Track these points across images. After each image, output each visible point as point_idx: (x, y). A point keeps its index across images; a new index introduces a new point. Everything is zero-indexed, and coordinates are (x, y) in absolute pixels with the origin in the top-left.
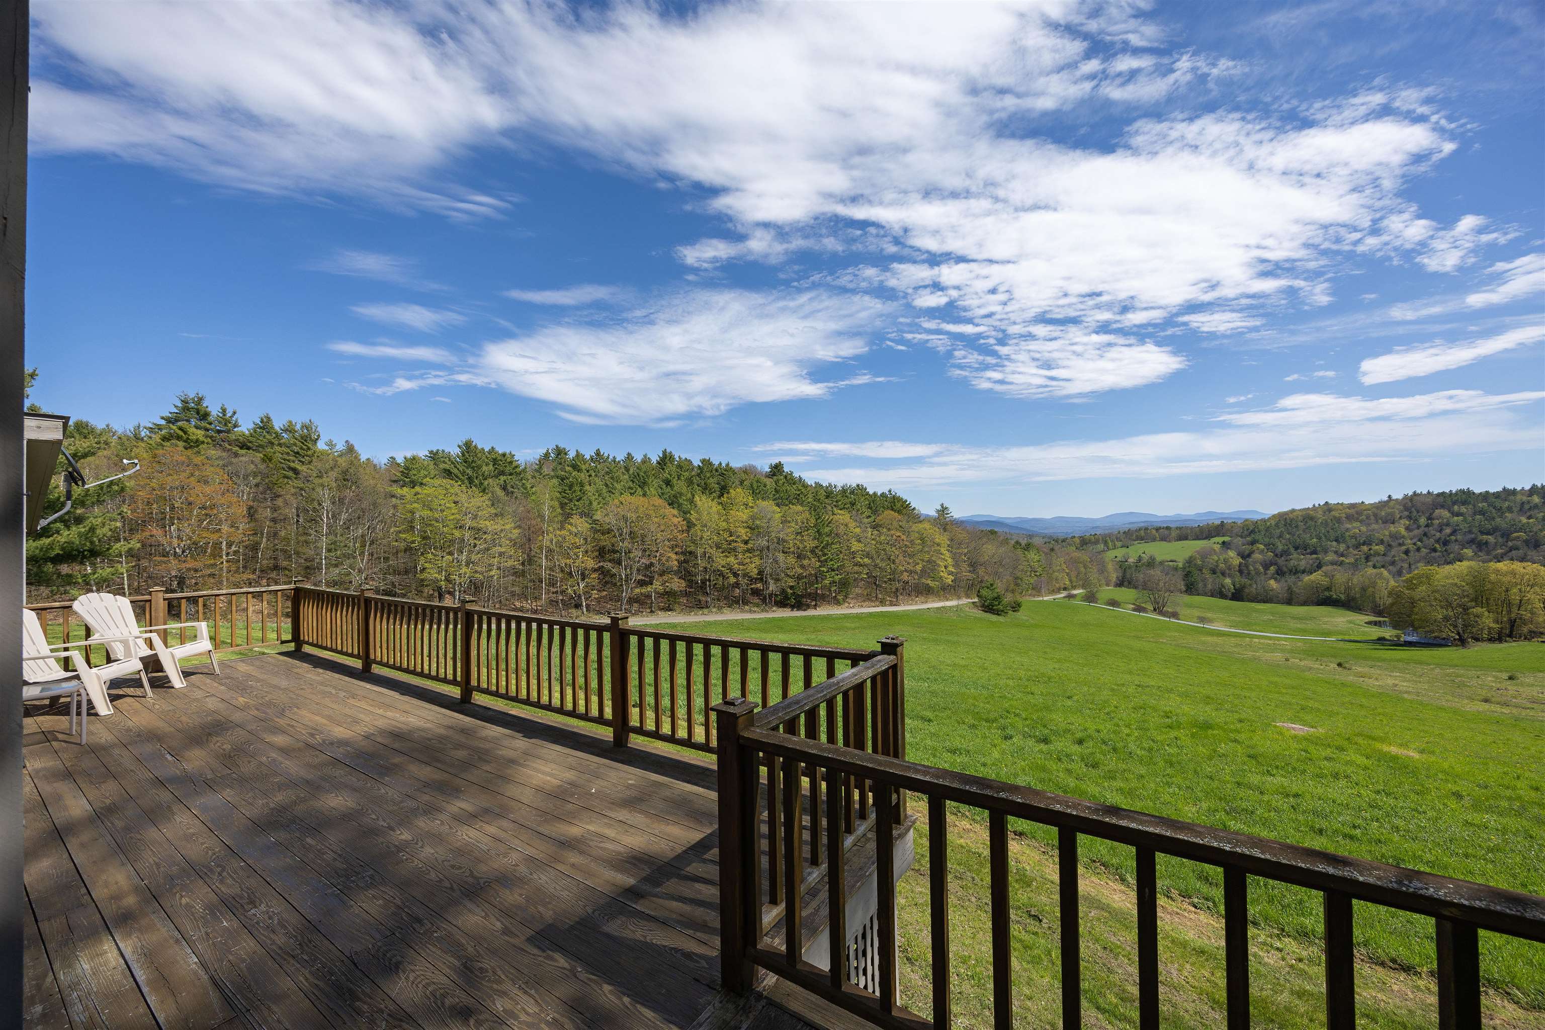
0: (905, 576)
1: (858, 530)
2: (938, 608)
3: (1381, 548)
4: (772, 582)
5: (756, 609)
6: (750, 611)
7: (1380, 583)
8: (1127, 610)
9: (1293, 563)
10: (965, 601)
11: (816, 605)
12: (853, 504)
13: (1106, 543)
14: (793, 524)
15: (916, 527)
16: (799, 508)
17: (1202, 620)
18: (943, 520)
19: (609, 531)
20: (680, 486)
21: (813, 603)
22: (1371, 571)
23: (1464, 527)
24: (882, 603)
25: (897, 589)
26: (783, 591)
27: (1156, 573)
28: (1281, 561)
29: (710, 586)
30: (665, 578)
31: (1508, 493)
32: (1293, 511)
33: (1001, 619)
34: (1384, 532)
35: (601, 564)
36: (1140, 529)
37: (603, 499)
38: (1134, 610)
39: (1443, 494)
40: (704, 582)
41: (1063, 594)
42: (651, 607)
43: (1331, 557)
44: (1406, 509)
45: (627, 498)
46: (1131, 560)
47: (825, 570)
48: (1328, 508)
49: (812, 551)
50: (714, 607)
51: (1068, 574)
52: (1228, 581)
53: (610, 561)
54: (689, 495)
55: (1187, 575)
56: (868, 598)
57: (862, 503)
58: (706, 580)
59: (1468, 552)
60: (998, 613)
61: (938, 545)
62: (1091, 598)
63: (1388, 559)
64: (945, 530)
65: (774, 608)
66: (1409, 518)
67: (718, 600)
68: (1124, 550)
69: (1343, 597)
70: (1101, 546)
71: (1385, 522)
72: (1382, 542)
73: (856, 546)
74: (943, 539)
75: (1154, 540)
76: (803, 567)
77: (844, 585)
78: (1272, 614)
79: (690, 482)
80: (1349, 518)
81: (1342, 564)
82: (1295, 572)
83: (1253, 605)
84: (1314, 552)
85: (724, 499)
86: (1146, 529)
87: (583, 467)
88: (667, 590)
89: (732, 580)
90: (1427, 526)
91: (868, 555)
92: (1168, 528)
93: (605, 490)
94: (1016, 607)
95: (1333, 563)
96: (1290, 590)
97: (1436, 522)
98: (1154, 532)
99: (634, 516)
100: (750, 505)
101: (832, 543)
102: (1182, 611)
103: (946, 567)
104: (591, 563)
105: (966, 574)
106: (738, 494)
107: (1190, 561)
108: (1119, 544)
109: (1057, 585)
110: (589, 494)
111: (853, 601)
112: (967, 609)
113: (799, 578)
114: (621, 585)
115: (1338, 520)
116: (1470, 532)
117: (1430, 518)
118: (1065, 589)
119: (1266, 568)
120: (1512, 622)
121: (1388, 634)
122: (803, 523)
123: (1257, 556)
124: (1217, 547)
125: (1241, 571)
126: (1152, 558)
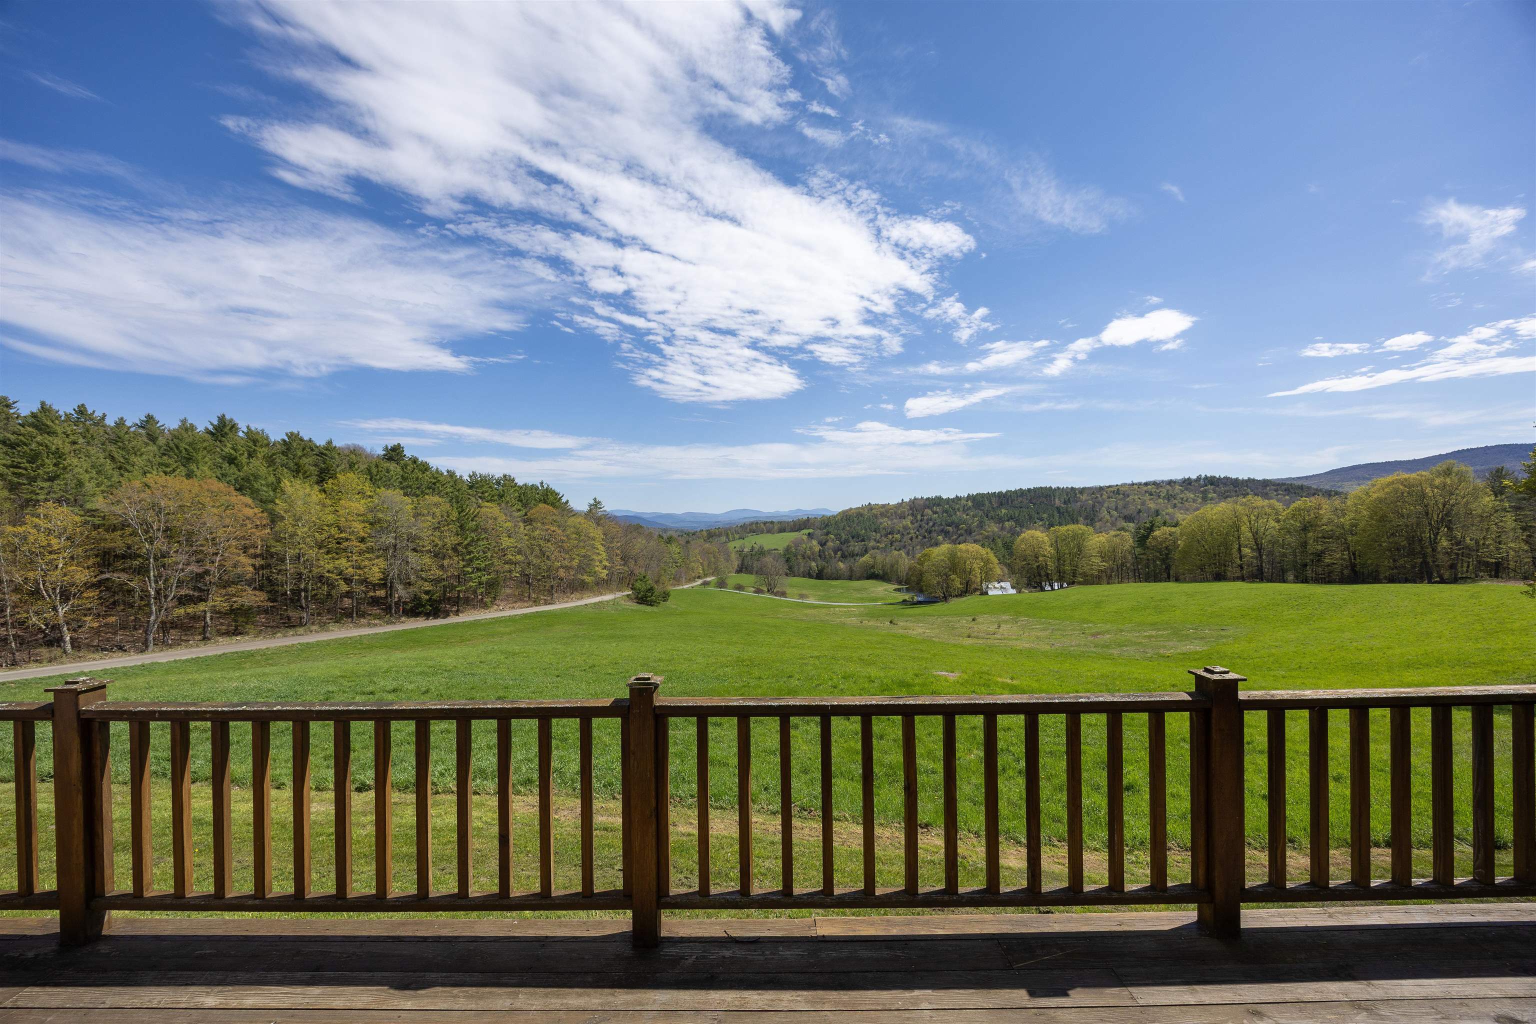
0: (561, 573)
1: (509, 524)
2: (595, 604)
3: (898, 536)
4: (400, 587)
5: (377, 621)
6: (369, 625)
7: (901, 562)
8: (749, 593)
9: (851, 548)
10: (619, 594)
11: (458, 611)
12: (500, 496)
13: (727, 535)
14: (430, 518)
15: (571, 521)
16: (436, 499)
17: (802, 596)
18: (595, 515)
19: (122, 526)
20: (258, 465)
21: (454, 609)
22: (897, 553)
23: (938, 520)
24: (536, 602)
25: (552, 587)
26: (416, 598)
27: (766, 559)
28: (844, 547)
29: (306, 597)
30: (232, 590)
31: (958, 498)
32: (851, 509)
33: (654, 609)
34: (900, 524)
35: (106, 576)
36: (751, 524)
37: (108, 479)
38: (756, 592)
39: (928, 499)
40: (296, 592)
41: (699, 582)
42: (204, 633)
43: (872, 543)
44: (911, 509)
45: (156, 478)
46: (747, 550)
47: (470, 570)
48: (870, 507)
49: (455, 549)
50: (313, 624)
51: (700, 564)
52: (813, 564)
53: (123, 571)
54: (272, 479)
55: (788, 560)
56: (520, 598)
57: (511, 496)
58: (300, 591)
59: (943, 538)
60: (651, 604)
61: (593, 539)
62: (723, 584)
63: (902, 544)
64: (598, 525)
65: (403, 619)
66: (913, 515)
67: (319, 614)
68: (740, 542)
69: (881, 572)
70: (723, 539)
71: (899, 518)
72: (899, 532)
73: (506, 542)
74: (597, 534)
76: (442, 567)
77: (492, 587)
78: (842, 588)
79: (270, 461)
80: (882, 515)
81: (878, 548)
82: (853, 555)
83: (830, 582)
84: (863, 540)
85: (329, 484)
86: (756, 523)
87: (59, 430)
88: (235, 606)
89: (344, 588)
90: (921, 520)
91: (519, 552)
92: (771, 522)
93: (109, 465)
94: (666, 596)
95: (873, 548)
96: (852, 570)
97: (925, 518)
98: (762, 525)
99: (173, 506)
100: (369, 493)
101: (478, 540)
102: (789, 591)
103: (601, 562)
104: (82, 576)
105: (619, 567)
106: (349, 479)
107: (788, 550)
108: (737, 536)
109: (693, 575)
110: (76, 470)
111: (502, 604)
112: (623, 602)
113: (437, 581)
114: (148, 605)
115: (876, 516)
116: (941, 525)
117: (922, 516)
118: (700, 577)
119: (836, 553)
120: (967, 583)
121: (907, 597)
122: (442, 516)
123: (830, 544)
124: (805, 537)
125: (820, 556)
126: (761, 548)
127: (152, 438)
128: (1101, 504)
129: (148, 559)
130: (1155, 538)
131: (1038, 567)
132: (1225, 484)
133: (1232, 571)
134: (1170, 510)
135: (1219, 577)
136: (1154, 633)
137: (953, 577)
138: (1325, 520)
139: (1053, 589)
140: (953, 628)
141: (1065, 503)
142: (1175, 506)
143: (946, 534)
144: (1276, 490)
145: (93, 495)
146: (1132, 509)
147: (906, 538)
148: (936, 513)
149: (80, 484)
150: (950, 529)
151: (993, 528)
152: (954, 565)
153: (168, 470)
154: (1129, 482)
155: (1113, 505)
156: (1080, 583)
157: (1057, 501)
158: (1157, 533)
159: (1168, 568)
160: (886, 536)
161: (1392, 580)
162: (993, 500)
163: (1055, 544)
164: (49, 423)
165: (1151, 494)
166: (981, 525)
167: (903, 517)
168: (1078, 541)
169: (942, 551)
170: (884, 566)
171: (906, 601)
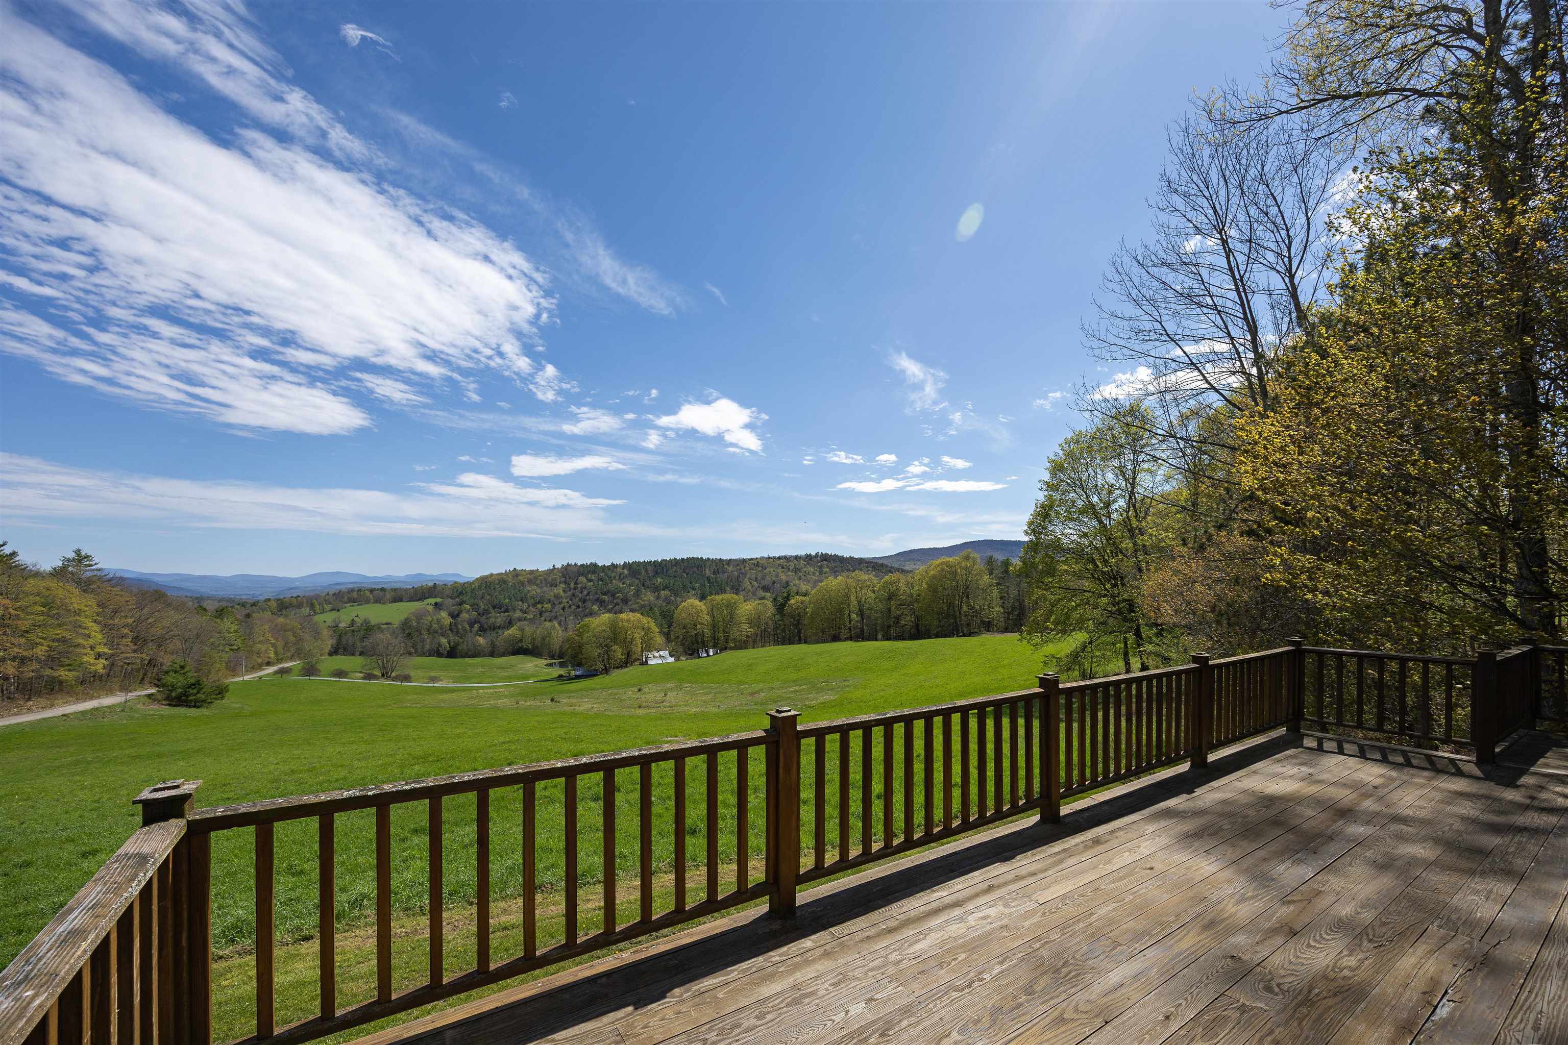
3: (548, 606)
7: (554, 634)
8: (354, 680)
9: (492, 620)
10: (134, 695)
13: (312, 606)
17: (431, 679)
18: (79, 574)
22: (548, 624)
23: (593, 589)
27: (375, 636)
28: (483, 619)
31: (614, 566)
32: (492, 575)
33: (201, 712)
34: (550, 593)
36: (352, 590)
38: (364, 678)
39: (582, 565)
41: (270, 669)
43: (518, 614)
44: (564, 576)
46: (346, 624)
48: (516, 573)
51: (273, 645)
52: (444, 641)
55: (407, 636)
59: (596, 607)
60: (194, 706)
61: (78, 614)
62: (310, 670)
63: (553, 614)
66: (565, 583)
68: (334, 615)
69: (530, 646)
70: (306, 610)
71: (551, 586)
72: (549, 601)
74: (86, 605)
75: (368, 602)
78: (483, 666)
80: (530, 582)
81: (525, 619)
82: (494, 628)
83: (466, 660)
84: (507, 611)
86: (360, 590)
90: (575, 589)
92: (383, 590)
94: (220, 692)
95: (520, 620)
96: (493, 645)
97: (579, 586)
98: (368, 593)
102: (412, 674)
103: (94, 648)
105: (128, 654)
107: (406, 624)
109: (260, 660)
112: (140, 705)
115: (523, 584)
116: (596, 593)
117: (576, 583)
118: (271, 664)
119: (472, 626)
120: (628, 653)
123: (465, 616)
124: (430, 608)
125: (451, 630)
126: (367, 621)
128: (744, 574)
130: (791, 606)
131: (696, 634)
132: (834, 560)
133: (844, 632)
134: (797, 582)
135: (836, 638)
136: (797, 688)
137: (614, 647)
139: (708, 656)
140: (621, 700)
141: (714, 573)
142: (800, 578)
143: (601, 603)
144: (871, 567)
146: (768, 581)
147: (558, 608)
148: (590, 581)
150: (606, 598)
151: (649, 597)
152: (616, 635)
154: (766, 556)
155: (753, 576)
156: (732, 649)
157: (707, 571)
158: (792, 602)
159: (799, 632)
160: (534, 605)
162: (649, 568)
163: (711, 613)
165: (783, 568)
166: (637, 594)
167: (554, 585)
168: (731, 607)
169: (601, 621)
170: (533, 639)
171: (560, 676)
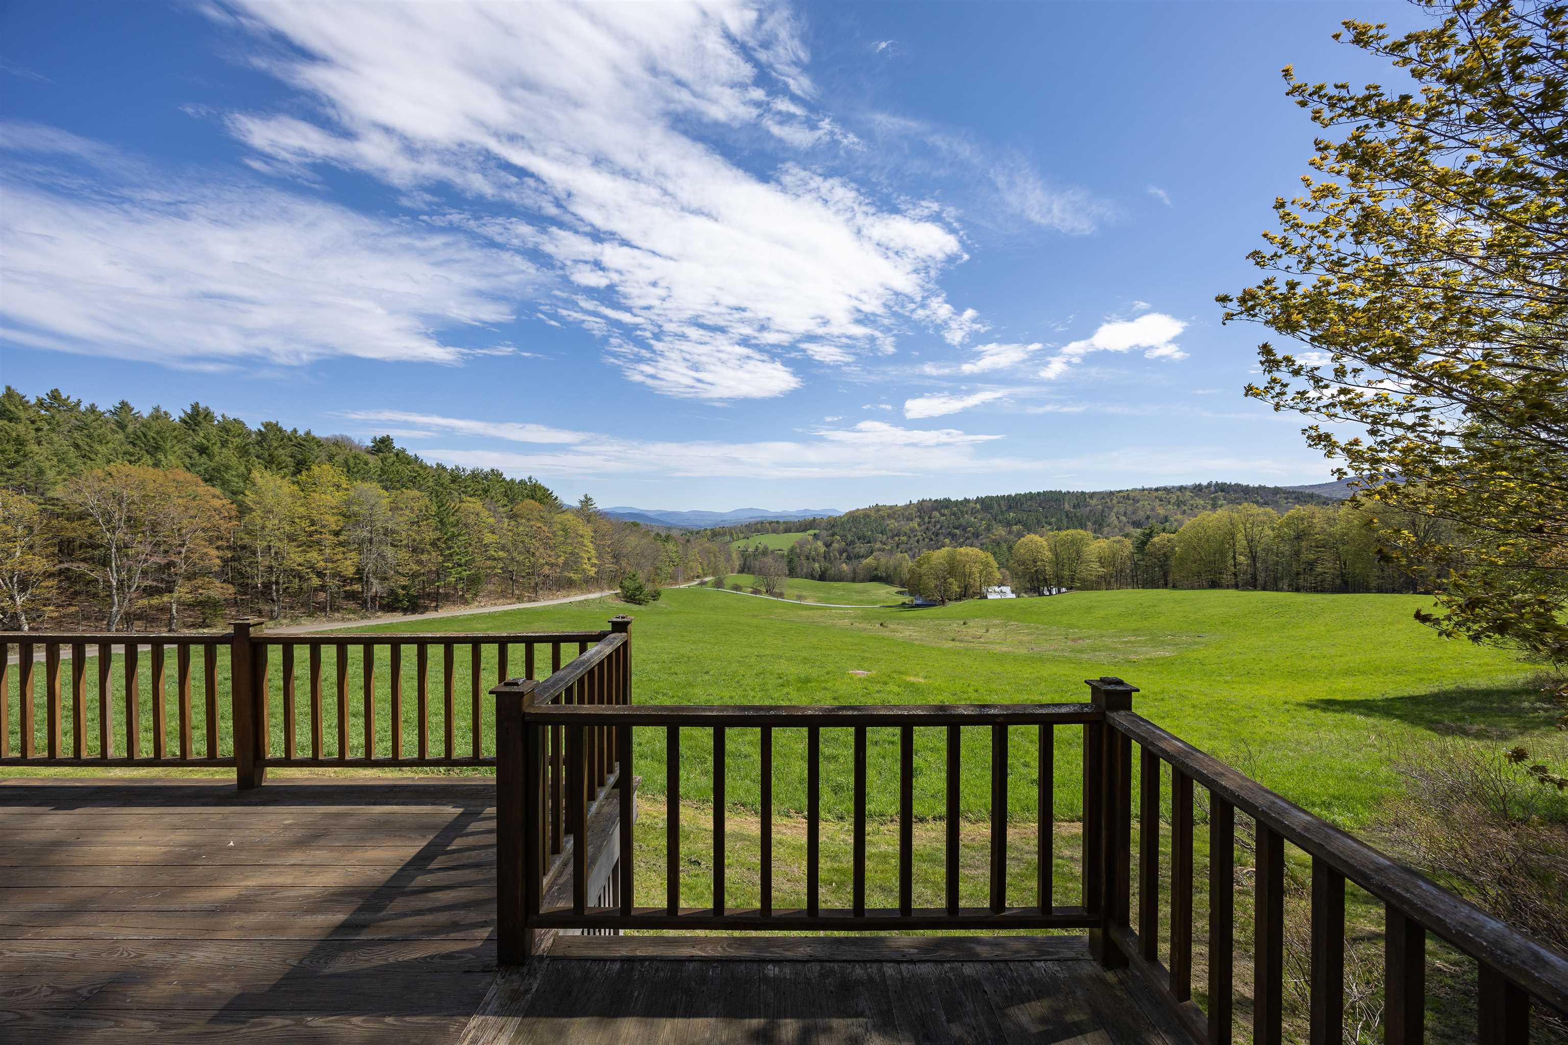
0: (546, 570)
1: (492, 520)
2: (582, 601)
3: (904, 538)
4: (375, 582)
5: (351, 616)
6: (343, 619)
7: (904, 563)
8: (746, 593)
9: (856, 550)
10: (607, 593)
11: (437, 606)
12: (486, 491)
13: (731, 535)
14: (407, 512)
15: (558, 518)
16: (416, 493)
17: (799, 597)
18: (586, 511)
19: (81, 517)
20: (227, 456)
21: (434, 604)
22: (899, 555)
23: (946, 523)
24: (520, 599)
25: (537, 584)
26: (392, 592)
27: (769, 560)
28: (850, 549)
29: (277, 591)
30: (198, 582)
31: (967, 501)
33: (645, 607)
34: (907, 527)
35: (66, 565)
36: (758, 523)
37: (70, 467)
38: (753, 593)
39: (936, 501)
40: (267, 586)
41: (697, 581)
42: (170, 624)
43: (878, 545)
44: (919, 510)
45: (120, 467)
46: (750, 550)
47: (450, 565)
49: (433, 544)
50: (285, 617)
51: (700, 563)
52: (817, 565)
53: (84, 560)
54: (242, 469)
55: (790, 561)
56: (503, 595)
57: (497, 491)
58: (271, 583)
59: (947, 541)
60: (642, 603)
61: (582, 536)
62: (720, 584)
63: (908, 546)
64: (589, 522)
65: (379, 614)
66: (920, 517)
67: (292, 608)
68: (745, 542)
69: (884, 574)
70: (728, 538)
71: (907, 520)
72: (905, 534)
73: (489, 538)
74: (586, 531)
75: (768, 532)
76: (420, 562)
77: (473, 583)
78: (844, 590)
79: (243, 451)
80: (889, 516)
81: (884, 550)
82: (857, 557)
83: (833, 584)
84: (869, 542)
85: (303, 476)
86: (762, 523)
88: (201, 598)
89: (316, 581)
90: (928, 523)
91: (503, 548)
92: (777, 522)
93: (72, 453)
94: (656, 596)
95: (879, 550)
96: (854, 572)
97: (933, 520)
98: (767, 525)
99: (136, 495)
100: (344, 486)
101: (459, 535)
102: (787, 592)
103: (589, 559)
104: (40, 564)
105: (609, 566)
106: (324, 472)
107: (792, 551)
108: (741, 536)
109: (691, 574)
110: (38, 457)
111: (484, 600)
112: (610, 601)
113: (414, 576)
114: (110, 596)
115: (883, 518)
116: (949, 527)
117: (930, 517)
118: (698, 577)
119: (841, 555)
120: (966, 587)
121: (907, 599)
122: (421, 511)
123: (835, 545)
124: (810, 538)
125: (825, 557)
126: (766, 548)
127: (122, 426)
128: (1111, 509)
129: (110, 549)
130: (1153, 545)
131: (1036, 571)
132: (1235, 491)
133: (1227, 578)
134: (1179, 517)
135: (1214, 585)
136: (1133, 639)
137: (951, 580)
138: (1317, 530)
139: (1051, 594)
140: (943, 631)
141: (1074, 507)
142: (1184, 512)
143: (953, 536)
144: (1286, 498)
145: (55, 483)
146: (1141, 514)
147: (913, 540)
148: (943, 515)
149: (41, 472)
150: (957, 531)
151: (1000, 531)
152: (953, 568)
153: (133, 459)
154: (1140, 487)
155: (1122, 510)
156: (1079, 589)
157: (1067, 506)
158: (1156, 539)
159: (1165, 575)
160: (892, 538)
161: (1380, 590)
162: (1002, 503)
163: (1054, 550)
164: (12, 408)
165: (1161, 500)
166: (988, 529)
167: (910, 519)
168: (1076, 546)
169: (939, 556)
170: (887, 568)
171: (904, 604)
